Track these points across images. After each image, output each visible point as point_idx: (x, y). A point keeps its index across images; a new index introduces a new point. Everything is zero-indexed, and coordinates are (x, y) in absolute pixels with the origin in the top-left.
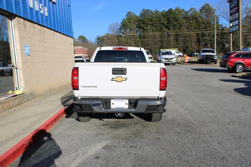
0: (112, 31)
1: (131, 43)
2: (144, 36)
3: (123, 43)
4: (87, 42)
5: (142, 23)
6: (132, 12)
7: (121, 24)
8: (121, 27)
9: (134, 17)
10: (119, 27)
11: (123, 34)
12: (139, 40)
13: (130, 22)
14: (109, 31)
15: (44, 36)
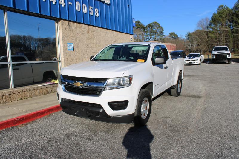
0: (201, 27)
1: (221, 39)
2: (237, 31)
3: (212, 38)
4: (178, 38)
5: (235, 17)
6: (224, 5)
7: (211, 19)
8: (211, 23)
9: (226, 10)
10: (209, 22)
11: (213, 29)
12: (230, 35)
13: (221, 17)
14: (197, 27)
15: (93, 34)
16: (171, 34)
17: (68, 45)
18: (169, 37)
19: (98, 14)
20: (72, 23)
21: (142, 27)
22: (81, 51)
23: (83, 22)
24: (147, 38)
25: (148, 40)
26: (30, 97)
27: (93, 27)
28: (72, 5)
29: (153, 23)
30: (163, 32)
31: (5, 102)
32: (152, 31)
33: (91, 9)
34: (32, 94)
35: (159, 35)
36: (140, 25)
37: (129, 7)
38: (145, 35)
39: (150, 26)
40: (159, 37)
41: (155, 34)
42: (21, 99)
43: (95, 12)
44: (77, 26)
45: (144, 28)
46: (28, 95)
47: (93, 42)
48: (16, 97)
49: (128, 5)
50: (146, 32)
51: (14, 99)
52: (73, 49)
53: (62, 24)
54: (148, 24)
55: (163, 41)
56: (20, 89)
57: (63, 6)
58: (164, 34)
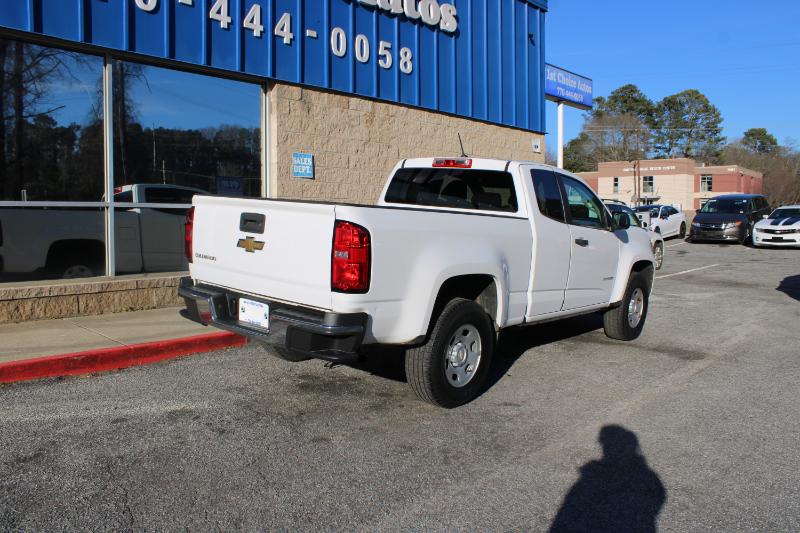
4: (776, 150)
15: (388, 129)
16: (752, 135)
17: (296, 161)
18: (743, 146)
19: (409, 65)
20: (314, 95)
21: (644, 108)
22: (338, 180)
23: (351, 91)
24: (659, 148)
25: (662, 152)
26: (160, 305)
27: (391, 106)
28: (317, 38)
29: (683, 94)
30: (719, 125)
31: (85, 311)
32: (677, 123)
33: (386, 48)
34: (167, 299)
35: (703, 138)
36: (636, 101)
37: (532, 42)
38: (654, 137)
39: (671, 103)
40: (704, 143)
41: (689, 135)
42: (132, 309)
43: (399, 58)
44: (329, 102)
45: (649, 112)
46: (154, 300)
47: (385, 153)
48: (117, 300)
49: (530, 36)
50: (655, 125)
51: (112, 306)
52: (311, 172)
53: (280, 97)
54: (665, 99)
55: (716, 159)
56: (129, 280)
57: (285, 42)
58: (723, 134)
